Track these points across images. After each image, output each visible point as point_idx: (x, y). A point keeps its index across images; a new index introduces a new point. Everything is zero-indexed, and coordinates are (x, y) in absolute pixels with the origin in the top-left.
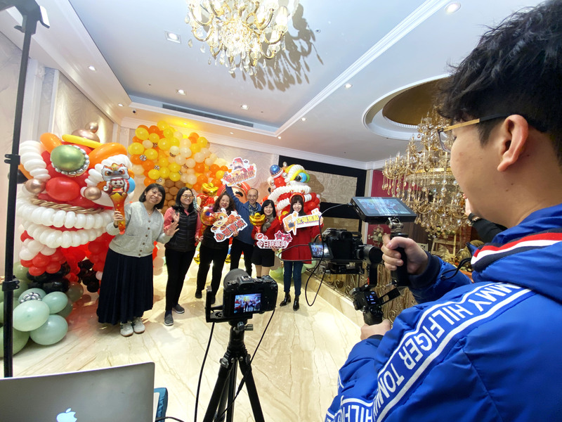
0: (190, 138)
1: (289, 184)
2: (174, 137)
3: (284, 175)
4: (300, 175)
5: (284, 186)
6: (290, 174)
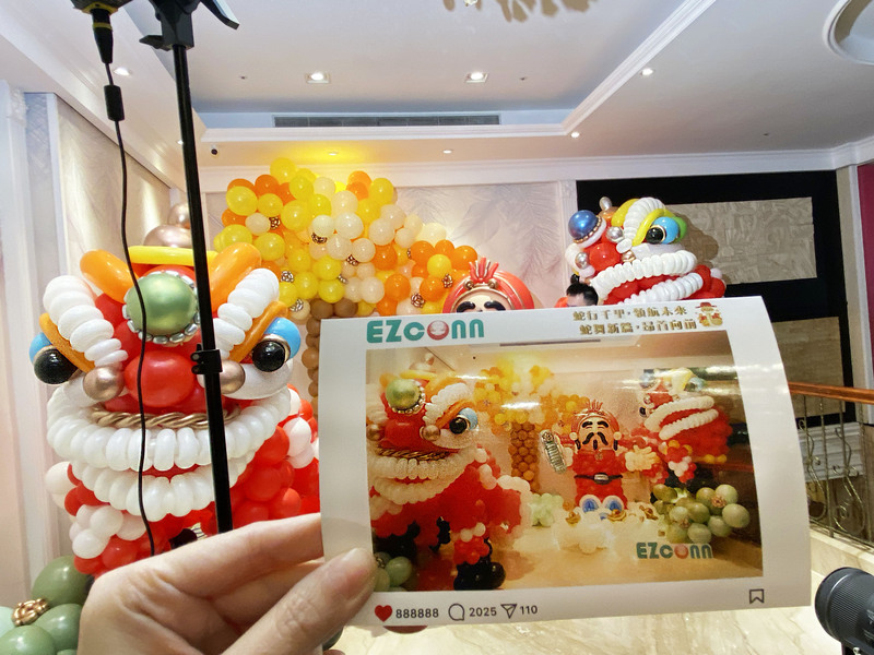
0: (351, 187)
1: (633, 256)
2: (315, 193)
3: (614, 234)
4: (658, 226)
5: (619, 265)
6: (630, 228)
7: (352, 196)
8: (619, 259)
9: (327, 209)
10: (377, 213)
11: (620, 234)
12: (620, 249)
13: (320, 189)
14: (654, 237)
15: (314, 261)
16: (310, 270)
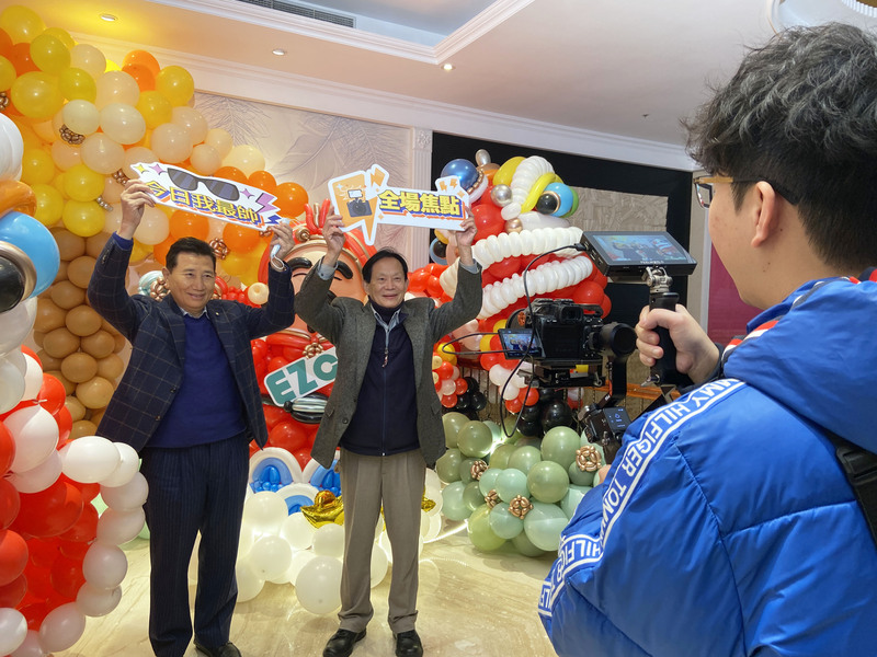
0: (130, 70)
1: (520, 225)
2: (72, 65)
3: (502, 194)
4: (552, 193)
5: (503, 235)
6: (520, 190)
7: (131, 83)
8: (503, 227)
9: (90, 92)
10: (167, 115)
11: (509, 195)
12: (506, 214)
13: (81, 62)
14: (546, 206)
15: (59, 170)
16: (51, 183)
